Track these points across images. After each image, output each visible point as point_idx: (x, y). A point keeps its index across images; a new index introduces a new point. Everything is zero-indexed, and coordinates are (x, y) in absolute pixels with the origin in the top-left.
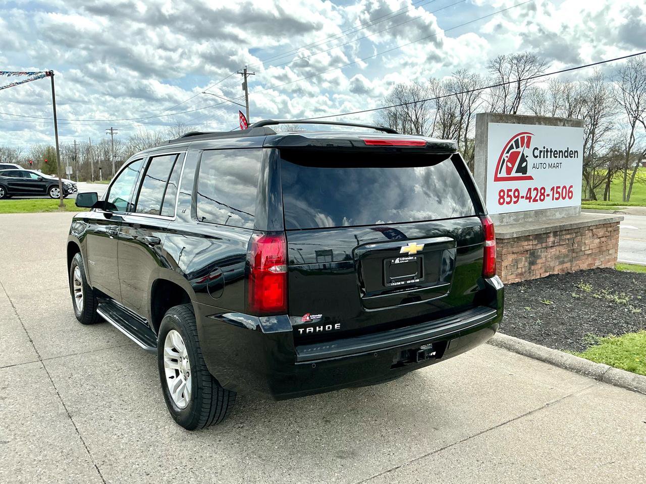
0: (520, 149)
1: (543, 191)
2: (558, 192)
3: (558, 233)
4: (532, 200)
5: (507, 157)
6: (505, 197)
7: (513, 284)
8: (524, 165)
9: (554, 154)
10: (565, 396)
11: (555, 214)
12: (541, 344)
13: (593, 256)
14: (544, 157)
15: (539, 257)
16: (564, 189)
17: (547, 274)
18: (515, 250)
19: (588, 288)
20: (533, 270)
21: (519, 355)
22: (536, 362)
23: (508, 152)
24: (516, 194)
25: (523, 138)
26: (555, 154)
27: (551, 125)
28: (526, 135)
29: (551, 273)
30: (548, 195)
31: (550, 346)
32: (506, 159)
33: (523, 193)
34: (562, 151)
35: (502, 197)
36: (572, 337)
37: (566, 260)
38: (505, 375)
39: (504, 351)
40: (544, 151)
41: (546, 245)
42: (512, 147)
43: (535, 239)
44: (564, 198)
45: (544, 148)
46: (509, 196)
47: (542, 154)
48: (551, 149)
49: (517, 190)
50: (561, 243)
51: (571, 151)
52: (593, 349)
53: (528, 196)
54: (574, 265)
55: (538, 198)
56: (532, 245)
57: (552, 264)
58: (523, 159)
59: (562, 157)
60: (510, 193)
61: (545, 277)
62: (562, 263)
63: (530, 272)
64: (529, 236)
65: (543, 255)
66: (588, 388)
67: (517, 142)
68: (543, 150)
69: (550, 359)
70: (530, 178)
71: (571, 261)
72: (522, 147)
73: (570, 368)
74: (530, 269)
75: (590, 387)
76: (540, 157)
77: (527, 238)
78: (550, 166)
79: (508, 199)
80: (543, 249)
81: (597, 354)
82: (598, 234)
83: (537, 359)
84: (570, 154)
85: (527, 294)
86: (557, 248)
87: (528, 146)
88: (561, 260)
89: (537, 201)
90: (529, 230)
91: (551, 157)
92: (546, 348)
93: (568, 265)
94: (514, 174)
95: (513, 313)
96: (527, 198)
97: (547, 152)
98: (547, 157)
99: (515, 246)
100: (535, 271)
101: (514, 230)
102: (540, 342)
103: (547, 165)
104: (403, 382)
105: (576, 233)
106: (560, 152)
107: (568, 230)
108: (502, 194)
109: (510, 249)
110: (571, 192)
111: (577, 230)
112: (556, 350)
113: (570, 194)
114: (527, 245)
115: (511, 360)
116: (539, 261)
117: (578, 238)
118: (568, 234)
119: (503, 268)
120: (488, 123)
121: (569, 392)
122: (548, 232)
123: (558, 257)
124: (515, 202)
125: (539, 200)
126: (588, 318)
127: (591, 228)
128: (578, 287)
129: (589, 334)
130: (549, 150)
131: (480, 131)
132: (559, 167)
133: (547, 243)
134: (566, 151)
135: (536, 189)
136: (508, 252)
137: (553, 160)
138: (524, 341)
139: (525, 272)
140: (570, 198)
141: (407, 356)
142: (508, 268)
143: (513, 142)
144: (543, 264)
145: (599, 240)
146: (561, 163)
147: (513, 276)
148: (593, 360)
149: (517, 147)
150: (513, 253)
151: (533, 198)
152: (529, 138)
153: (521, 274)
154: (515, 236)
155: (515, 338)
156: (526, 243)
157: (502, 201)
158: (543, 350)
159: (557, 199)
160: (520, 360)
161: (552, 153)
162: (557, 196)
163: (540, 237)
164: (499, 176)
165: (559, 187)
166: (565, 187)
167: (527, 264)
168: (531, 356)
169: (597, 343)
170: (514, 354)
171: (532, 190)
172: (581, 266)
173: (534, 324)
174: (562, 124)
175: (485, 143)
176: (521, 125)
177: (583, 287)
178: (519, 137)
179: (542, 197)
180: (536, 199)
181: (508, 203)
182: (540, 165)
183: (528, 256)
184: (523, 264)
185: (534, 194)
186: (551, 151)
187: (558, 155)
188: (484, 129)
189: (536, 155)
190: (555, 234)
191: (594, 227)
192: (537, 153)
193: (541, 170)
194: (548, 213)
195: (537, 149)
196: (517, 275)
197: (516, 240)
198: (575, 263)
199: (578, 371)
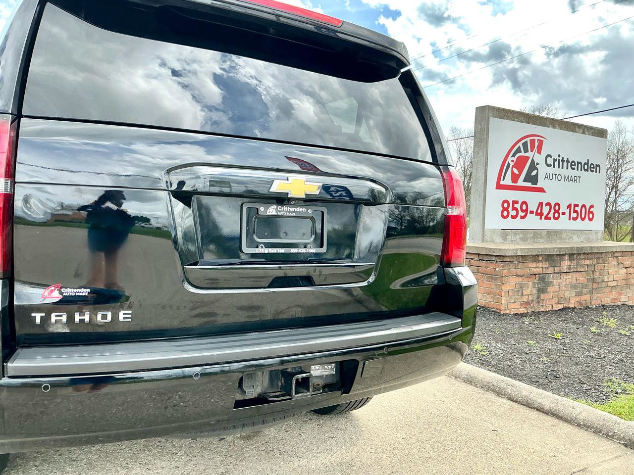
0: (529, 154)
1: (557, 208)
2: (575, 211)
3: (575, 256)
4: (543, 217)
5: (513, 161)
6: (510, 209)
7: (516, 314)
8: (534, 173)
9: (571, 165)
10: (575, 471)
11: (571, 237)
12: (544, 389)
13: (619, 289)
14: (559, 167)
15: (550, 284)
16: (584, 209)
17: (561, 307)
18: (519, 272)
19: (612, 323)
20: (543, 300)
21: (512, 403)
22: (534, 414)
23: (514, 156)
24: (524, 207)
25: (533, 142)
26: (573, 165)
27: (568, 131)
28: (536, 138)
29: (565, 305)
30: (564, 213)
31: (557, 391)
32: (512, 164)
33: (533, 207)
34: (580, 163)
35: (506, 209)
36: (588, 382)
37: (585, 291)
38: (485, 431)
39: (491, 396)
40: (559, 160)
41: (560, 270)
42: (519, 150)
43: (546, 260)
44: (583, 219)
45: (559, 156)
46: (514, 209)
47: (557, 163)
48: (568, 159)
49: (524, 203)
50: (579, 269)
51: (592, 164)
52: (619, 400)
53: (539, 211)
54: (595, 298)
55: (551, 215)
56: (542, 267)
57: (567, 294)
58: (533, 166)
59: (581, 170)
60: (516, 205)
61: (559, 310)
62: (579, 294)
63: (538, 302)
64: (538, 256)
65: (555, 282)
66: (612, 459)
67: (525, 144)
68: (558, 158)
69: (555, 410)
70: (541, 190)
71: (591, 293)
72: (532, 151)
73: (585, 425)
74: (538, 297)
75: (615, 457)
76: (554, 167)
77: (535, 258)
78: (566, 178)
79: (514, 213)
80: (555, 275)
81: (627, 407)
82: (625, 263)
83: (537, 410)
84: (591, 168)
85: (532, 325)
86: (573, 274)
87: (539, 152)
88: (579, 290)
89: (550, 218)
90: (538, 249)
91: (567, 168)
92: (550, 394)
93: (587, 297)
94: (521, 183)
95: (511, 348)
96: (537, 214)
97: (562, 162)
98: (562, 168)
99: (520, 267)
100: (545, 301)
101: (519, 247)
102: (544, 387)
103: (563, 177)
104: (327, 432)
105: (598, 258)
106: (578, 163)
107: (588, 254)
108: (506, 205)
109: (514, 271)
110: (592, 213)
111: (599, 255)
112: (565, 399)
113: (591, 216)
114: (536, 268)
115: (498, 409)
116: (550, 289)
117: (600, 265)
118: (588, 259)
119: (503, 293)
120: (489, 118)
121: (582, 464)
122: (562, 253)
123: (574, 287)
124: (522, 217)
125: (552, 218)
126: (613, 359)
127: (615, 255)
128: (599, 322)
129: (614, 379)
130: (565, 159)
131: (479, 127)
132: (578, 181)
133: (561, 268)
134: (585, 164)
135: (548, 204)
136: (510, 273)
137: (570, 172)
138: (521, 383)
139: (532, 301)
140: (591, 220)
141: (280, 384)
142: (510, 294)
143: (520, 144)
144: (556, 293)
145: (625, 270)
146: (580, 177)
147: (517, 305)
148: (620, 415)
149: (526, 151)
150: (517, 275)
151: (545, 215)
152: (541, 143)
153: (528, 303)
154: (519, 254)
155: (509, 379)
156: (534, 265)
157: (505, 213)
158: (546, 398)
159: (575, 219)
160: (512, 409)
161: (569, 164)
162: (575, 215)
163: (552, 258)
164: (502, 183)
165: (577, 205)
166: (584, 206)
167: (535, 291)
168: (528, 405)
169: (624, 391)
170: (505, 401)
171: (544, 205)
172: (603, 300)
173: (538, 363)
174: (581, 131)
175: (485, 141)
176: (530, 125)
177: (606, 322)
178: (528, 139)
179: (556, 215)
180: (549, 216)
181: (514, 217)
182: (554, 176)
183: (536, 281)
184: (530, 290)
185: (546, 210)
186: (568, 161)
187: (576, 167)
188: (484, 125)
189: (549, 164)
190: (571, 256)
191: (619, 254)
192: (550, 161)
193: (555, 183)
194: (564, 235)
195: (551, 157)
196: (521, 304)
197: (520, 259)
198: (595, 296)
199: (597, 431)
